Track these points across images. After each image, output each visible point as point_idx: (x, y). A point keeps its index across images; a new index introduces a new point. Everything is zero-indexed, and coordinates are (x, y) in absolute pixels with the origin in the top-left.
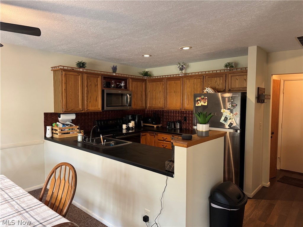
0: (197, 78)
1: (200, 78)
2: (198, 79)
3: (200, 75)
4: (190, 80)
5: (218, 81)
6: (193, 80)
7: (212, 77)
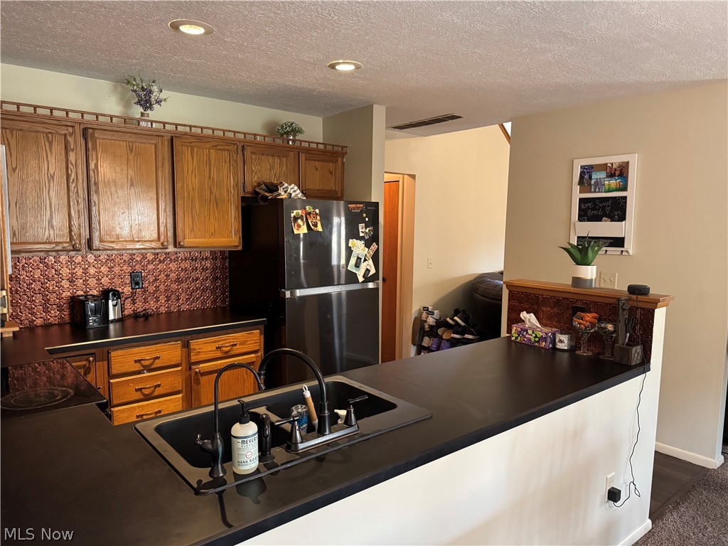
0: (219, 147)
1: (227, 150)
2: (222, 150)
3: (230, 139)
4: (196, 149)
5: (277, 166)
6: (206, 151)
7: (263, 154)
